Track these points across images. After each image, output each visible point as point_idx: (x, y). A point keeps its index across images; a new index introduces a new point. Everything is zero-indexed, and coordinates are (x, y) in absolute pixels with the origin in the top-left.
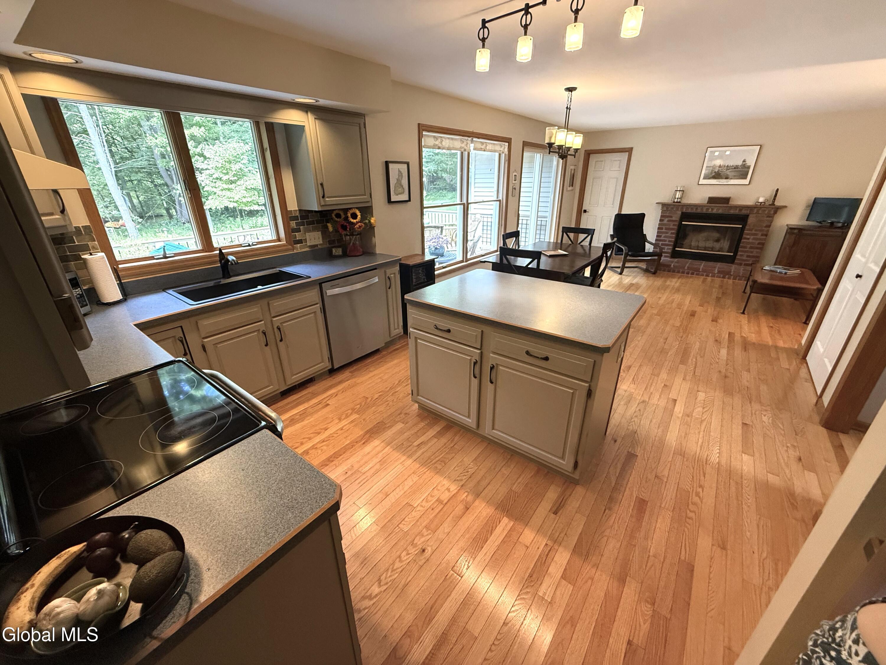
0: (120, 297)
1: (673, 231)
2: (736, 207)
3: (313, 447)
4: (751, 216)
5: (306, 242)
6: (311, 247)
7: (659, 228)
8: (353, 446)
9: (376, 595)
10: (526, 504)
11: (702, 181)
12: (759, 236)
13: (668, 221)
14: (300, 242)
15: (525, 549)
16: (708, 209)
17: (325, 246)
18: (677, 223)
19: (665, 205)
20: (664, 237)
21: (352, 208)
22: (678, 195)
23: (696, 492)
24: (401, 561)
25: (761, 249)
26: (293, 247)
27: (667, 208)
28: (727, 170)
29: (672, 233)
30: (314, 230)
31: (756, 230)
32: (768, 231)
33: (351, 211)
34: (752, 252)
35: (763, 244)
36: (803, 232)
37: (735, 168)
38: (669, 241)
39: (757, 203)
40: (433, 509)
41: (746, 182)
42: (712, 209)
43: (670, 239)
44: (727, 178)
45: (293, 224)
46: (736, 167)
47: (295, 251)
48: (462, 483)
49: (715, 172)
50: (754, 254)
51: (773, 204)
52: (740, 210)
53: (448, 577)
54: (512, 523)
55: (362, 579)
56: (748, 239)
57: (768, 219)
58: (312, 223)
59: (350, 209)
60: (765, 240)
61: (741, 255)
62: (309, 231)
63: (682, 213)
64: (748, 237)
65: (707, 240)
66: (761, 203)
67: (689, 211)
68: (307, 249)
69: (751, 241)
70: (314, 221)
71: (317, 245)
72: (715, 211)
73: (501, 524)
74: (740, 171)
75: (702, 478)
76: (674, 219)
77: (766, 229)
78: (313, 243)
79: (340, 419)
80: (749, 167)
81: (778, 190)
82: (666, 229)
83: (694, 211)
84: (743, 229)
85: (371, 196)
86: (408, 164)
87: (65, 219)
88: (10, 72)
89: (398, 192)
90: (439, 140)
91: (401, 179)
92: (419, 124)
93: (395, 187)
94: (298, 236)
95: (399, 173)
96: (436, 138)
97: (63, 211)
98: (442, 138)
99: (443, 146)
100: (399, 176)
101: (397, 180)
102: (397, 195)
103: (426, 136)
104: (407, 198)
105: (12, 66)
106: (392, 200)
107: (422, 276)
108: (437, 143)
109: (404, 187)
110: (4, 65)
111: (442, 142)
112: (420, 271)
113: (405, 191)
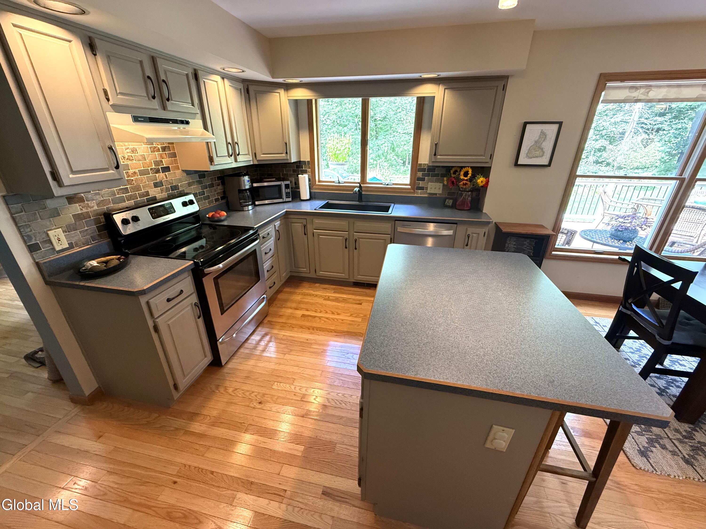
0: (308, 197)
3: (320, 318)
5: (427, 190)
6: (430, 194)
8: (331, 332)
9: (227, 392)
10: (324, 461)
14: (422, 188)
15: (277, 472)
17: (444, 196)
21: (466, 167)
24: (250, 394)
26: (414, 191)
30: (437, 181)
33: (464, 170)
40: (295, 395)
45: (420, 174)
47: (415, 195)
48: (328, 404)
53: (243, 424)
54: (300, 454)
55: (236, 381)
58: (437, 175)
59: (464, 167)
62: (432, 182)
68: (426, 195)
70: (439, 174)
71: (436, 194)
73: (296, 445)
78: (433, 192)
79: (351, 315)
85: (491, 157)
86: (560, 124)
87: (287, 156)
88: (284, 90)
89: (528, 156)
90: (642, 90)
91: (542, 141)
92: (601, 74)
93: (529, 149)
94: (421, 184)
95: (541, 135)
96: (636, 88)
97: (287, 153)
98: (650, 87)
99: (648, 98)
100: (540, 137)
101: (536, 142)
102: (531, 158)
103: (611, 88)
104: (546, 163)
105: (288, 87)
106: (519, 163)
107: (528, 249)
108: (636, 94)
109: (544, 150)
110: (281, 88)
111: (648, 93)
112: (525, 243)
113: (545, 154)
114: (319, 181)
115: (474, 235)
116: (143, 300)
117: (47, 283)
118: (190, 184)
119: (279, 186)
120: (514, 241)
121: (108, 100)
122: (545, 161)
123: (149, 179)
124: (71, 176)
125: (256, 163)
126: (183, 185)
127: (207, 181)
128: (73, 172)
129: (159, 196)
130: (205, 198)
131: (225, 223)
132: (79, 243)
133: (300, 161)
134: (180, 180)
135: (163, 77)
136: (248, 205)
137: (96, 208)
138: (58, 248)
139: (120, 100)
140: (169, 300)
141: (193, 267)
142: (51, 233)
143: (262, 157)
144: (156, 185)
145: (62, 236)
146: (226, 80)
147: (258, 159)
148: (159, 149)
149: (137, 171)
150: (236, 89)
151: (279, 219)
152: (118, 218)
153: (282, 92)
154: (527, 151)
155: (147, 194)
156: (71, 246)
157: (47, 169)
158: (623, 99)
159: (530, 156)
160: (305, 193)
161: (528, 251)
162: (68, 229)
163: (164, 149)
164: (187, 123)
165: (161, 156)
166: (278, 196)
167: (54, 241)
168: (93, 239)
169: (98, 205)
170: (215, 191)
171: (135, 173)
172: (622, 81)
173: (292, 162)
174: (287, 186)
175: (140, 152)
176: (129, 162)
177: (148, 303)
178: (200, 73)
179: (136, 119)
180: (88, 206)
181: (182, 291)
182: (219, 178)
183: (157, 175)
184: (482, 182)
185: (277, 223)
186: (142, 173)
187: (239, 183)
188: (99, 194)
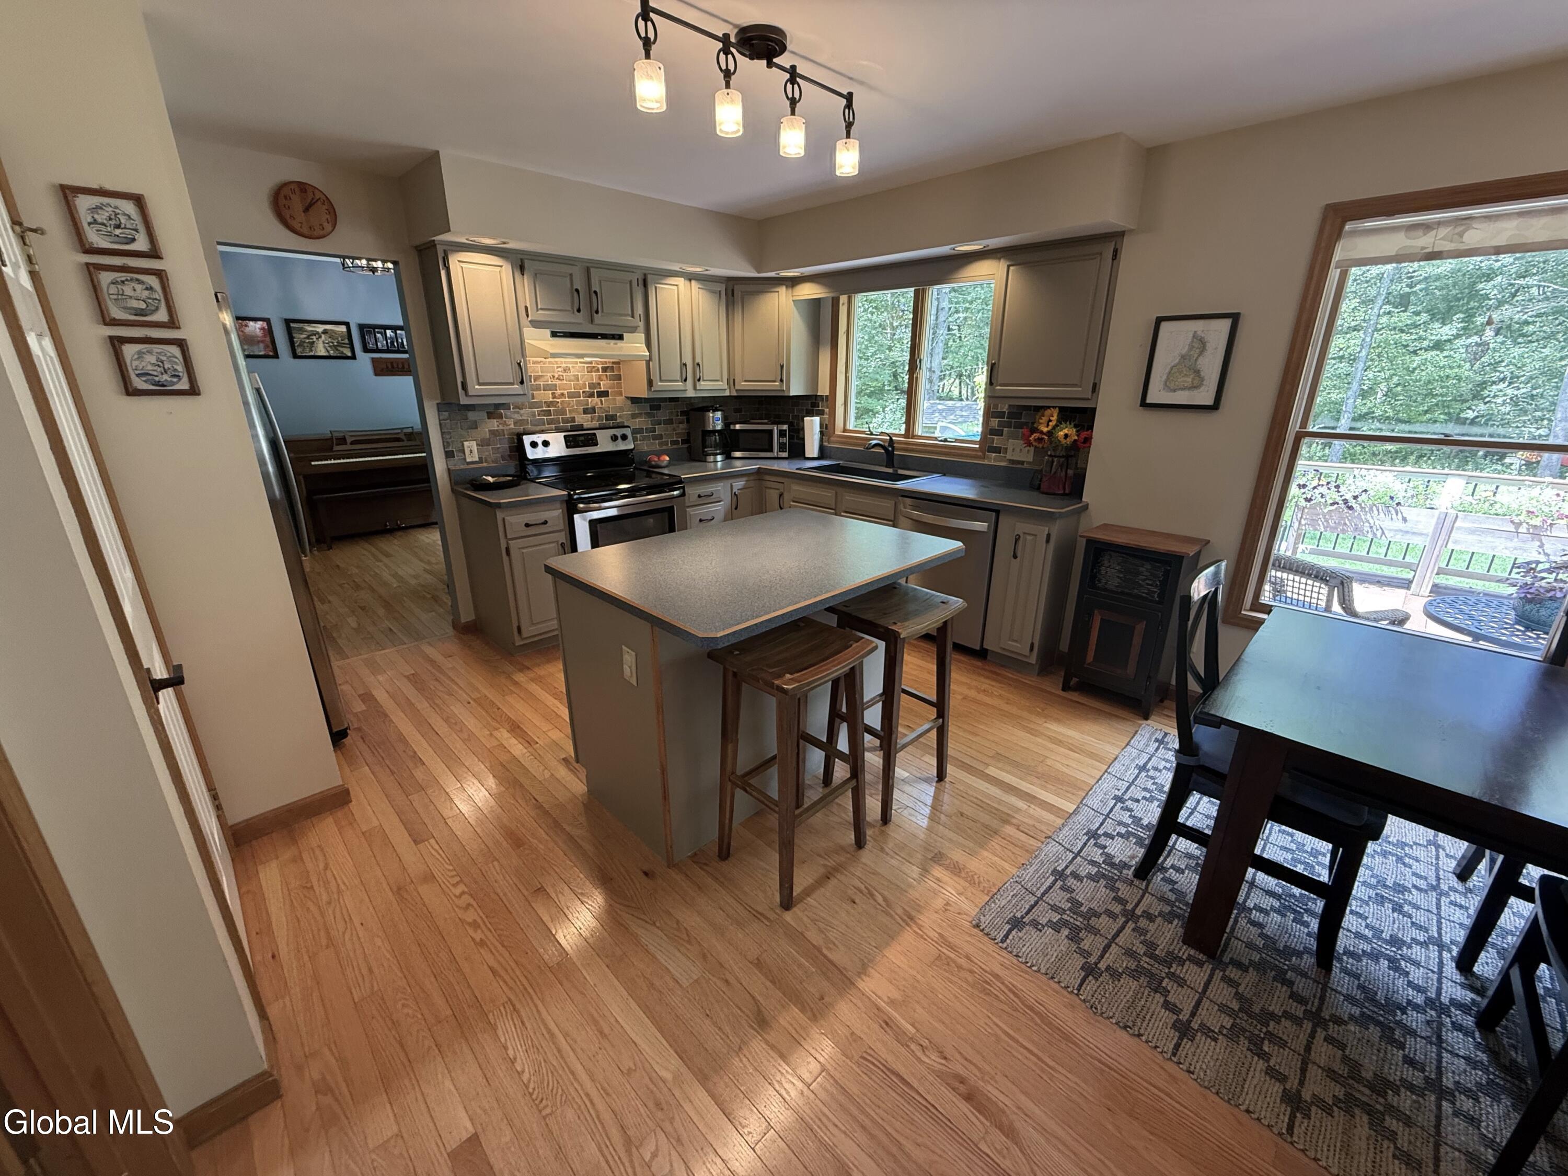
0: (816, 454)
5: (1006, 453)
6: (1012, 461)
14: (997, 450)
17: (1035, 467)
21: (1049, 407)
23: (479, 927)
26: (984, 454)
33: (1047, 413)
45: (996, 423)
47: (986, 462)
58: (1020, 426)
62: (1013, 437)
68: (1005, 464)
70: (1027, 423)
71: (1022, 463)
75: (492, 962)
78: (1017, 458)
85: (1095, 388)
86: (1235, 318)
87: (782, 386)
88: (787, 287)
89: (1169, 386)
90: (1443, 232)
91: (1196, 356)
92: (1328, 207)
93: (1170, 373)
94: (997, 441)
95: (1193, 341)
96: (1427, 227)
97: (782, 381)
98: (1467, 222)
99: (1463, 247)
100: (1191, 347)
101: (1183, 357)
102: (1175, 391)
103: (1354, 233)
104: (1209, 401)
105: (793, 282)
106: (1148, 401)
107: (1148, 584)
108: (1426, 241)
109: (1202, 374)
110: (782, 284)
111: (1461, 235)
112: (1141, 569)
113: (1204, 383)
114: (845, 430)
115: (1029, 538)
116: (500, 515)
117: (453, 490)
118: (634, 416)
119: (770, 432)
120: (1118, 564)
121: (528, 316)
122: (1205, 397)
123: (578, 403)
124: (477, 387)
125: (735, 394)
126: (624, 416)
127: (663, 415)
128: (479, 384)
129: (586, 425)
130: (655, 438)
131: (666, 471)
132: (489, 460)
133: (816, 396)
134: (621, 409)
135: (595, 287)
136: (716, 454)
137: (512, 426)
138: (468, 460)
139: (541, 315)
140: (527, 525)
141: (566, 498)
142: (466, 444)
143: (743, 385)
144: (586, 411)
145: (475, 449)
146: (693, 282)
147: (737, 387)
148: (598, 370)
149: (565, 392)
150: (713, 292)
151: (745, 479)
152: (527, 440)
153: (783, 290)
154: (1165, 377)
155: (573, 420)
156: (481, 460)
157: (459, 380)
158: (1394, 254)
159: (1172, 386)
160: (812, 447)
161: (1149, 590)
162: (482, 444)
163: (605, 369)
164: (620, 337)
165: (600, 378)
166: (767, 447)
167: (467, 451)
168: (503, 458)
169: (515, 423)
170: (674, 430)
171: (563, 394)
172: (1390, 214)
173: (792, 394)
174: (782, 434)
175: (573, 372)
176: (558, 382)
177: (504, 519)
178: (649, 277)
179: (554, 334)
180: (505, 424)
181: (545, 522)
182: (683, 413)
183: (590, 400)
184: (1066, 436)
185: (739, 484)
186: (571, 395)
187: (704, 421)
188: (518, 413)
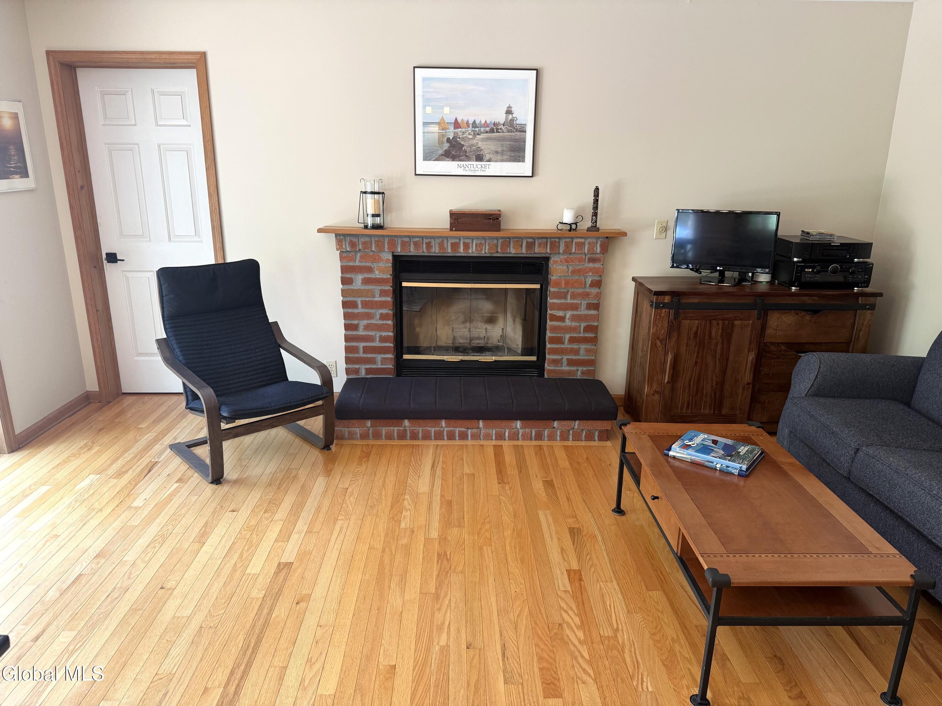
1: (384, 311)
2: (519, 238)
4: (553, 259)
7: (345, 305)
11: (424, 167)
12: (583, 311)
13: (366, 281)
16: (455, 246)
18: (388, 288)
19: (345, 235)
20: (367, 328)
22: (371, 207)
25: (594, 340)
27: (353, 245)
28: (476, 134)
29: (383, 317)
31: (573, 296)
32: (599, 296)
34: (577, 352)
35: (594, 329)
36: (685, 300)
37: (492, 131)
38: (383, 339)
39: (560, 227)
41: (525, 168)
42: (466, 246)
43: (384, 334)
44: (479, 158)
46: (494, 128)
49: (448, 140)
50: (582, 356)
51: (594, 228)
52: (530, 246)
56: (562, 319)
57: (591, 265)
60: (597, 318)
61: (555, 362)
63: (396, 258)
64: (560, 313)
65: (469, 319)
66: (570, 225)
67: (412, 251)
69: (568, 323)
72: (473, 251)
74: (503, 139)
76: (377, 274)
77: (594, 291)
80: (523, 130)
81: (597, 190)
82: (365, 304)
83: (423, 251)
84: (543, 292)
